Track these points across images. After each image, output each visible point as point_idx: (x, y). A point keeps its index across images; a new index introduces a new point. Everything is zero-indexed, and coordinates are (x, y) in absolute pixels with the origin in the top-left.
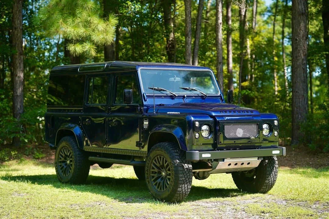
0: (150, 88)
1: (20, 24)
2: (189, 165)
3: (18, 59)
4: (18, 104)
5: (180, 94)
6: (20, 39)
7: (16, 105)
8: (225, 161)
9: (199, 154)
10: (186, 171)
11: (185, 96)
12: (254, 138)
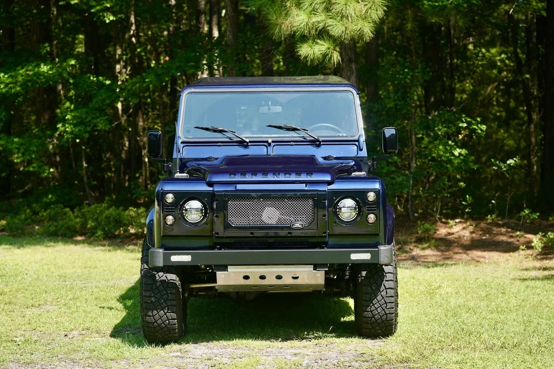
0: (196, 127)
2: (168, 275)
3: (346, 71)
5: (262, 137)
8: (229, 270)
9: (162, 255)
10: (160, 286)
11: (270, 141)
12: (300, 226)
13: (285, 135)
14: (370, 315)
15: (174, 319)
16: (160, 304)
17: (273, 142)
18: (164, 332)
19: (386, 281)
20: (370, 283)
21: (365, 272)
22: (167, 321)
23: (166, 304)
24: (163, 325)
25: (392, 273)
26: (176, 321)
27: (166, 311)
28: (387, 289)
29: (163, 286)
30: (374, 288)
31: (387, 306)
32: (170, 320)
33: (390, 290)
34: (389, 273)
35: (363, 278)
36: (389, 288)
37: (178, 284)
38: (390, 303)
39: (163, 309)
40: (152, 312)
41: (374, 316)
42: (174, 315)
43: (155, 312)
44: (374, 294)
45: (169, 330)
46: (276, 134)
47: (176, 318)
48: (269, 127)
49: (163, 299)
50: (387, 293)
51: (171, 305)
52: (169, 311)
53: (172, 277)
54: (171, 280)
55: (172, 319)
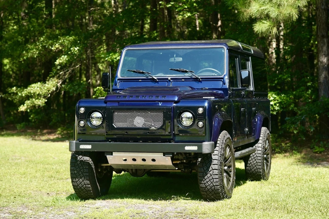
1: (321, 4)
2: (84, 157)
4: (321, 92)
5: (166, 76)
6: (322, 20)
7: (320, 93)
8: (113, 154)
9: (74, 144)
10: (79, 163)
11: (169, 78)
12: (154, 128)
13: (180, 75)
14: (203, 186)
15: (89, 184)
16: (79, 175)
17: (171, 79)
18: (84, 192)
19: (213, 164)
20: (203, 165)
21: (201, 159)
22: (85, 186)
23: (83, 175)
24: (82, 187)
25: (217, 160)
26: (90, 185)
27: (83, 179)
28: (214, 170)
29: (81, 164)
30: (205, 169)
31: (214, 181)
32: (86, 184)
33: (216, 170)
34: (215, 159)
35: (199, 162)
36: (215, 169)
37: (90, 163)
38: (215, 178)
39: (81, 178)
40: (75, 180)
41: (206, 187)
42: (88, 182)
43: (77, 180)
44: (205, 173)
45: (87, 191)
46: (174, 74)
47: (89, 183)
48: (171, 70)
49: (81, 172)
50: (213, 172)
51: (86, 176)
52: (85, 179)
53: (87, 158)
54: (86, 160)
55: (87, 184)
